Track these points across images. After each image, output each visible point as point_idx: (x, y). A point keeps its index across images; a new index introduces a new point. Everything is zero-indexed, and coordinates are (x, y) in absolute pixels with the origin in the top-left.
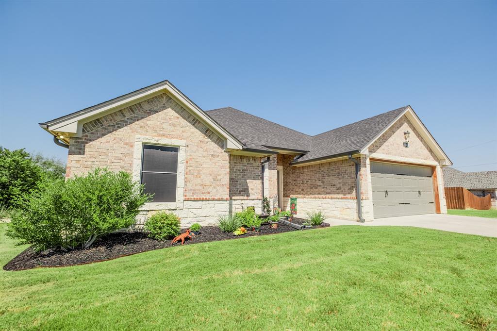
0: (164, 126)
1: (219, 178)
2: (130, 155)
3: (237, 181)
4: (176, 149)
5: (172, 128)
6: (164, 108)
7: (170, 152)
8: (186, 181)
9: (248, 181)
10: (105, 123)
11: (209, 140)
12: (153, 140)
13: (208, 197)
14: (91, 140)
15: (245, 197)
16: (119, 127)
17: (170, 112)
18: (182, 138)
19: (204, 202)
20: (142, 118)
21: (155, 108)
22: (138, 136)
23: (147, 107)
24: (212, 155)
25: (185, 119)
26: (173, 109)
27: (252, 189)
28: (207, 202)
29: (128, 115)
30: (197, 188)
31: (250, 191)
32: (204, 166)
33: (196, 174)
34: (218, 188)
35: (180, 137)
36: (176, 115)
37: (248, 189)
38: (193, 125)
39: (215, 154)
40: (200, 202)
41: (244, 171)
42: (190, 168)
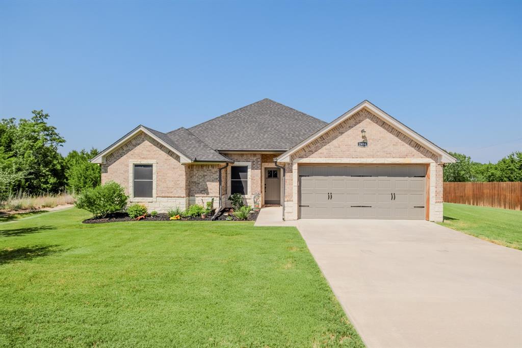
0: (144, 152)
1: (178, 183)
2: (127, 171)
3: (199, 184)
4: (151, 166)
5: (148, 153)
6: (143, 141)
7: (148, 168)
8: (157, 185)
9: (207, 183)
10: (115, 155)
11: (171, 157)
12: (138, 162)
13: (171, 195)
14: (110, 165)
15: (206, 195)
16: (121, 157)
17: (147, 143)
18: (154, 159)
19: (169, 198)
20: (132, 149)
21: (138, 142)
22: (130, 160)
23: (134, 142)
24: (174, 168)
25: (155, 145)
26: (148, 141)
27: (211, 189)
28: (171, 198)
29: (125, 149)
30: (164, 189)
31: (209, 191)
32: (168, 175)
33: (163, 181)
34: (178, 189)
35: (152, 158)
36: (150, 144)
37: (207, 189)
38: (161, 149)
39: (175, 167)
40: (166, 198)
41: (204, 176)
42: (159, 177)
